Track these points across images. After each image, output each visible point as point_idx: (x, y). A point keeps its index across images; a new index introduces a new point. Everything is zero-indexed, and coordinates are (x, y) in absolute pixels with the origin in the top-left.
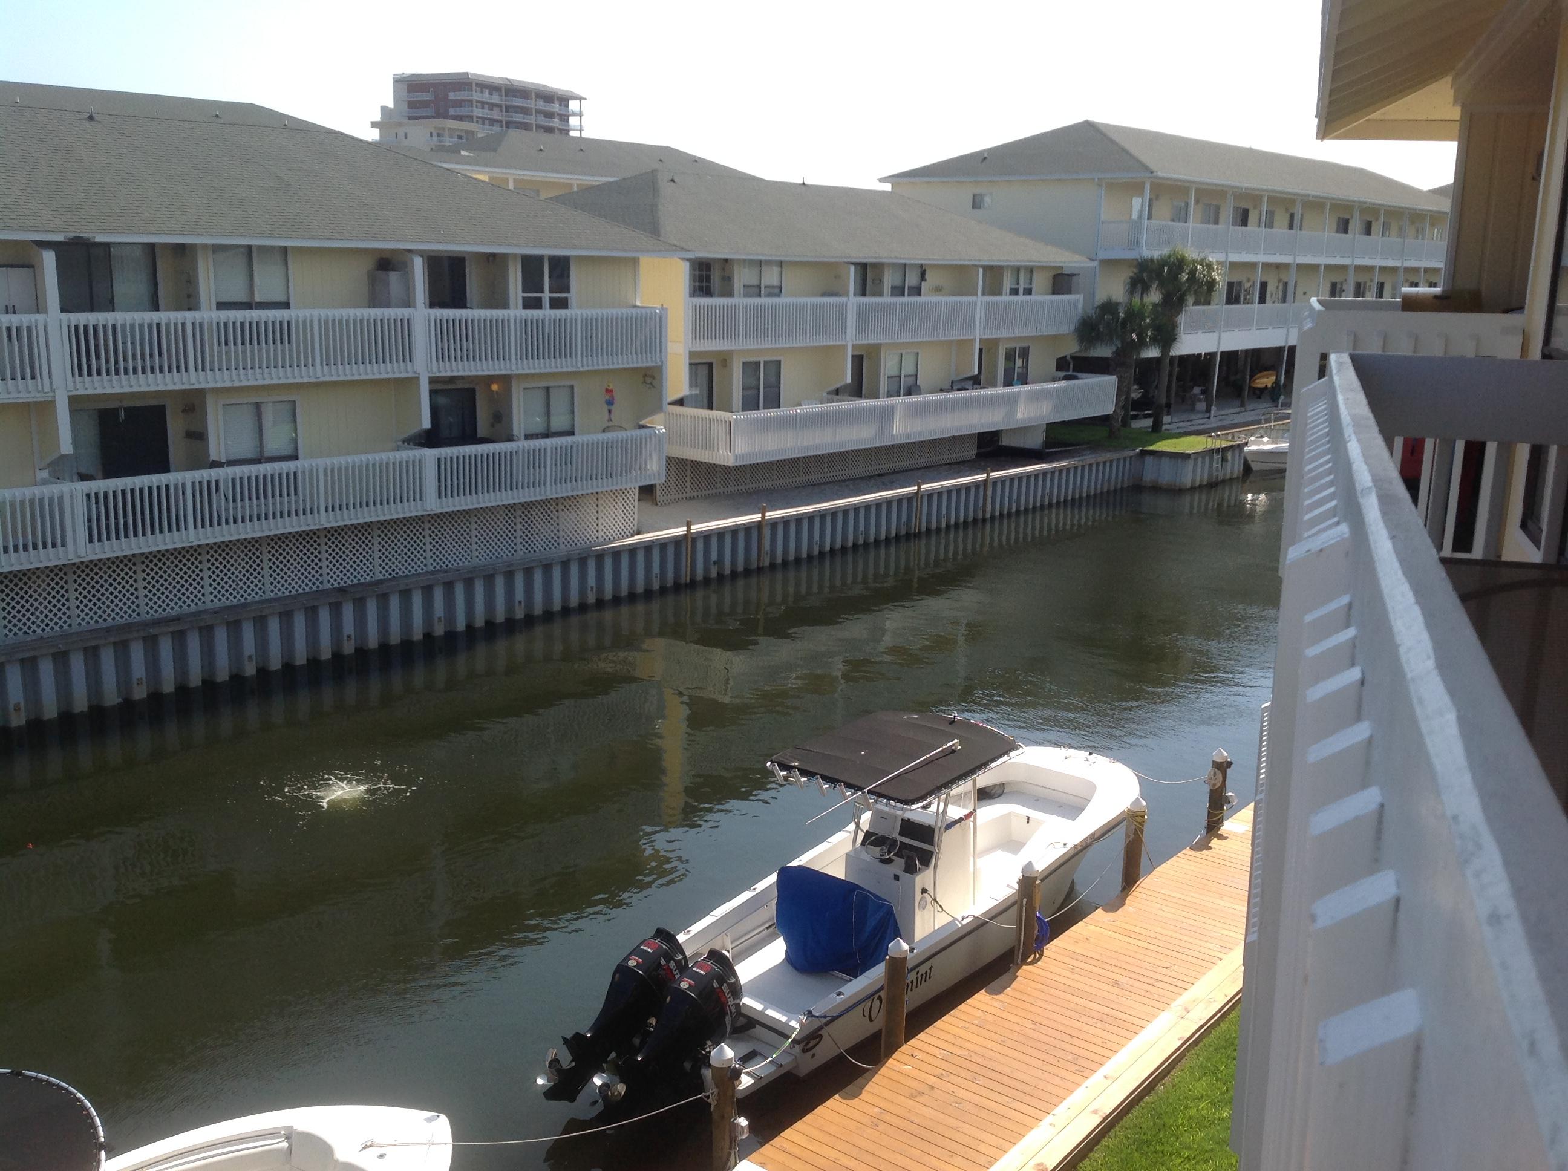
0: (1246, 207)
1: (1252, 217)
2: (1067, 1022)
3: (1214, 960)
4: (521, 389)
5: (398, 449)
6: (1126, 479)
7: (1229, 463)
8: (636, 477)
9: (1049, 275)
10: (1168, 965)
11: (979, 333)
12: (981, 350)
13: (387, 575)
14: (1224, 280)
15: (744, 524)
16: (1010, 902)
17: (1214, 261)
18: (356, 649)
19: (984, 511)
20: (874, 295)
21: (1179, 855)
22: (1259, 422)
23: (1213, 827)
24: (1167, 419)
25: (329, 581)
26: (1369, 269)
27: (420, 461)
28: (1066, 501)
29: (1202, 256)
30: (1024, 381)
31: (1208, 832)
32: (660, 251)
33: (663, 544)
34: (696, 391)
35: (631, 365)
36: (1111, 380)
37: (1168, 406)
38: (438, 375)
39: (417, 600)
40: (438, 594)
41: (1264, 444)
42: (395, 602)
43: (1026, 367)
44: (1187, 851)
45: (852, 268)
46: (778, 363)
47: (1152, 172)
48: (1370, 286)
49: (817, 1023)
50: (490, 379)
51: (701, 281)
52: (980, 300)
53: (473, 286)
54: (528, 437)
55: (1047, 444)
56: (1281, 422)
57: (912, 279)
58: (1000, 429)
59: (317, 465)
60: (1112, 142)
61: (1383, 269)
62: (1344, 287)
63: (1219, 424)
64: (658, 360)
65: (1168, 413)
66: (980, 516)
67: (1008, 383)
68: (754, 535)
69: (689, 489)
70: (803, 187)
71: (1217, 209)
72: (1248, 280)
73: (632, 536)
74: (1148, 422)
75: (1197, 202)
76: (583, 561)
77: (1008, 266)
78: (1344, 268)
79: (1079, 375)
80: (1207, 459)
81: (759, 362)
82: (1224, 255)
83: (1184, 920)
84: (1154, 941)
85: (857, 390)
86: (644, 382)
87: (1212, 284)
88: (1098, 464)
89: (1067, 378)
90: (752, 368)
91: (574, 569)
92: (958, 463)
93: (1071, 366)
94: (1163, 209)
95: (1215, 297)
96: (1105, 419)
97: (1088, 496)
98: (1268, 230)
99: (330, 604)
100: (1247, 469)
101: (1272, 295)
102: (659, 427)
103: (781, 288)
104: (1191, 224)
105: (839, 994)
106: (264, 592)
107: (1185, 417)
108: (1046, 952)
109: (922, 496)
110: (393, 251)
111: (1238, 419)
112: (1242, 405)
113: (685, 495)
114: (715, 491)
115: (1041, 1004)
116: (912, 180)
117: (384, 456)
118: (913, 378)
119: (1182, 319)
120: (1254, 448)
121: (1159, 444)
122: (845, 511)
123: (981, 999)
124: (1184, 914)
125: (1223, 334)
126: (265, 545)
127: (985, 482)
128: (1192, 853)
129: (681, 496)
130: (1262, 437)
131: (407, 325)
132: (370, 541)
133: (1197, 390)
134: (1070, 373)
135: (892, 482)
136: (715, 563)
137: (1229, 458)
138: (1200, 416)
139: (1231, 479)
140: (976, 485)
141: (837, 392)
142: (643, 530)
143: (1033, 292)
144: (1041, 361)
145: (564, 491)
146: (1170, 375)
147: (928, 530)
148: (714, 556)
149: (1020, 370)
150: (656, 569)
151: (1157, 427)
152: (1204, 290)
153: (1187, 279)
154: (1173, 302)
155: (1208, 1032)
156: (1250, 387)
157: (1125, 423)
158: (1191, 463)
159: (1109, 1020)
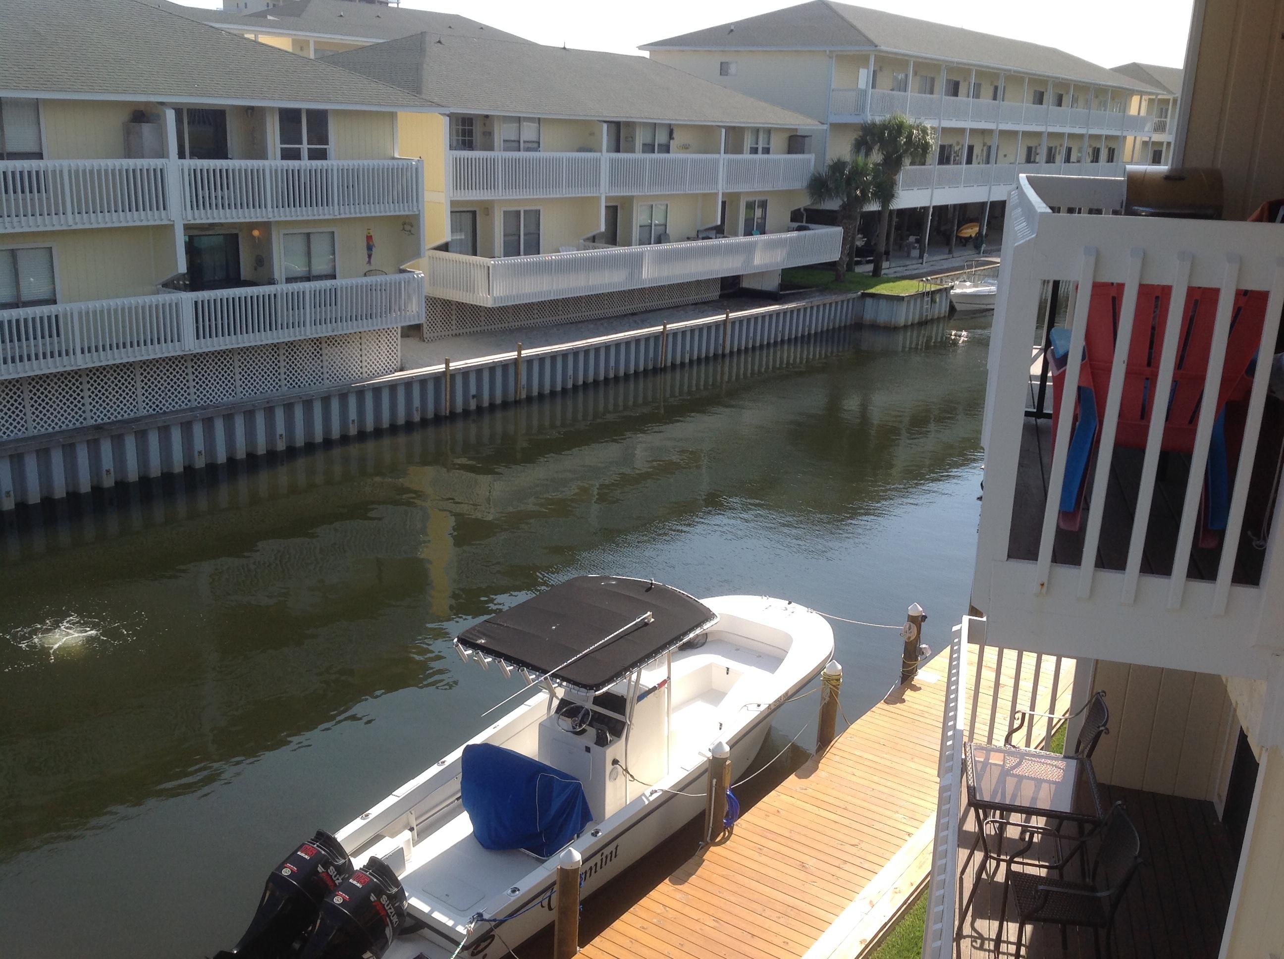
0: (958, 80)
1: (962, 89)
2: (750, 917)
3: (902, 835)
4: (281, 236)
5: (157, 292)
6: (849, 316)
7: (937, 305)
8: (396, 318)
9: (786, 135)
10: (856, 842)
11: (721, 187)
12: (724, 203)
13: (151, 410)
14: (937, 143)
15: (501, 361)
16: (702, 770)
17: (929, 126)
18: (116, 483)
19: (724, 348)
20: (627, 151)
21: (874, 709)
22: (962, 268)
23: (907, 678)
24: (885, 264)
25: (92, 418)
26: (1061, 135)
27: (177, 304)
28: (796, 338)
29: (918, 122)
30: (763, 232)
31: (902, 683)
32: (416, 106)
33: (423, 381)
34: (460, 236)
35: (388, 214)
36: (838, 230)
37: (887, 253)
38: (193, 222)
39: (176, 436)
40: (198, 430)
41: (966, 287)
42: (153, 439)
43: (764, 218)
44: (882, 704)
45: (605, 126)
46: (538, 212)
47: (876, 46)
48: (1060, 150)
49: (487, 926)
50: (252, 226)
51: (464, 135)
52: (723, 157)
53: (234, 137)
54: (289, 280)
55: (783, 286)
56: (982, 268)
57: (661, 137)
58: (741, 273)
59: (71, 309)
60: (842, 18)
61: (1072, 136)
62: (1038, 151)
63: (929, 269)
64: (415, 209)
65: (887, 260)
66: (720, 352)
67: (748, 233)
68: (511, 371)
69: (454, 327)
70: (564, 51)
71: (933, 80)
72: (958, 143)
73: (396, 371)
74: (870, 267)
75: (915, 73)
76: (343, 397)
77: (748, 128)
78: (1038, 134)
79: (810, 226)
80: (919, 301)
81: (520, 211)
82: (937, 121)
83: (874, 786)
84: (845, 813)
85: (612, 238)
86: (404, 229)
87: (925, 147)
88: (824, 305)
89: (799, 229)
90: (513, 217)
91: (335, 405)
92: (704, 303)
93: (805, 217)
94: (886, 80)
95: (929, 159)
96: (832, 265)
97: (816, 333)
98: (975, 100)
99: (88, 442)
100: (952, 309)
101: (977, 156)
102: (418, 272)
103: (539, 143)
104: (909, 93)
105: (514, 891)
106: (26, 429)
107: (902, 263)
108: (736, 830)
109: (667, 335)
110: (147, 104)
111: (946, 265)
112: (950, 252)
113: (451, 332)
114: (479, 329)
115: (726, 895)
116: (668, 48)
117: (140, 300)
118: (663, 227)
119: (900, 177)
120: (958, 291)
121: (878, 287)
122: (597, 349)
123: (664, 891)
124: (875, 779)
125: (935, 191)
126: (26, 385)
127: (725, 322)
128: (886, 706)
129: (447, 333)
130: (965, 281)
131: (160, 175)
132: (132, 379)
133: (912, 239)
134: (804, 224)
135: (643, 321)
136: (474, 397)
137: (938, 300)
138: (914, 262)
139: (939, 318)
140: (717, 324)
141: (593, 239)
142: (407, 365)
143: (771, 151)
144: (778, 213)
145: (323, 331)
146: (890, 225)
147: (673, 365)
148: (473, 390)
149: (759, 221)
150: (417, 403)
151: (876, 272)
152: (919, 152)
153: (904, 143)
154: (892, 164)
155: (892, 928)
156: (957, 237)
157: (850, 268)
158: (905, 304)
159: (793, 913)
